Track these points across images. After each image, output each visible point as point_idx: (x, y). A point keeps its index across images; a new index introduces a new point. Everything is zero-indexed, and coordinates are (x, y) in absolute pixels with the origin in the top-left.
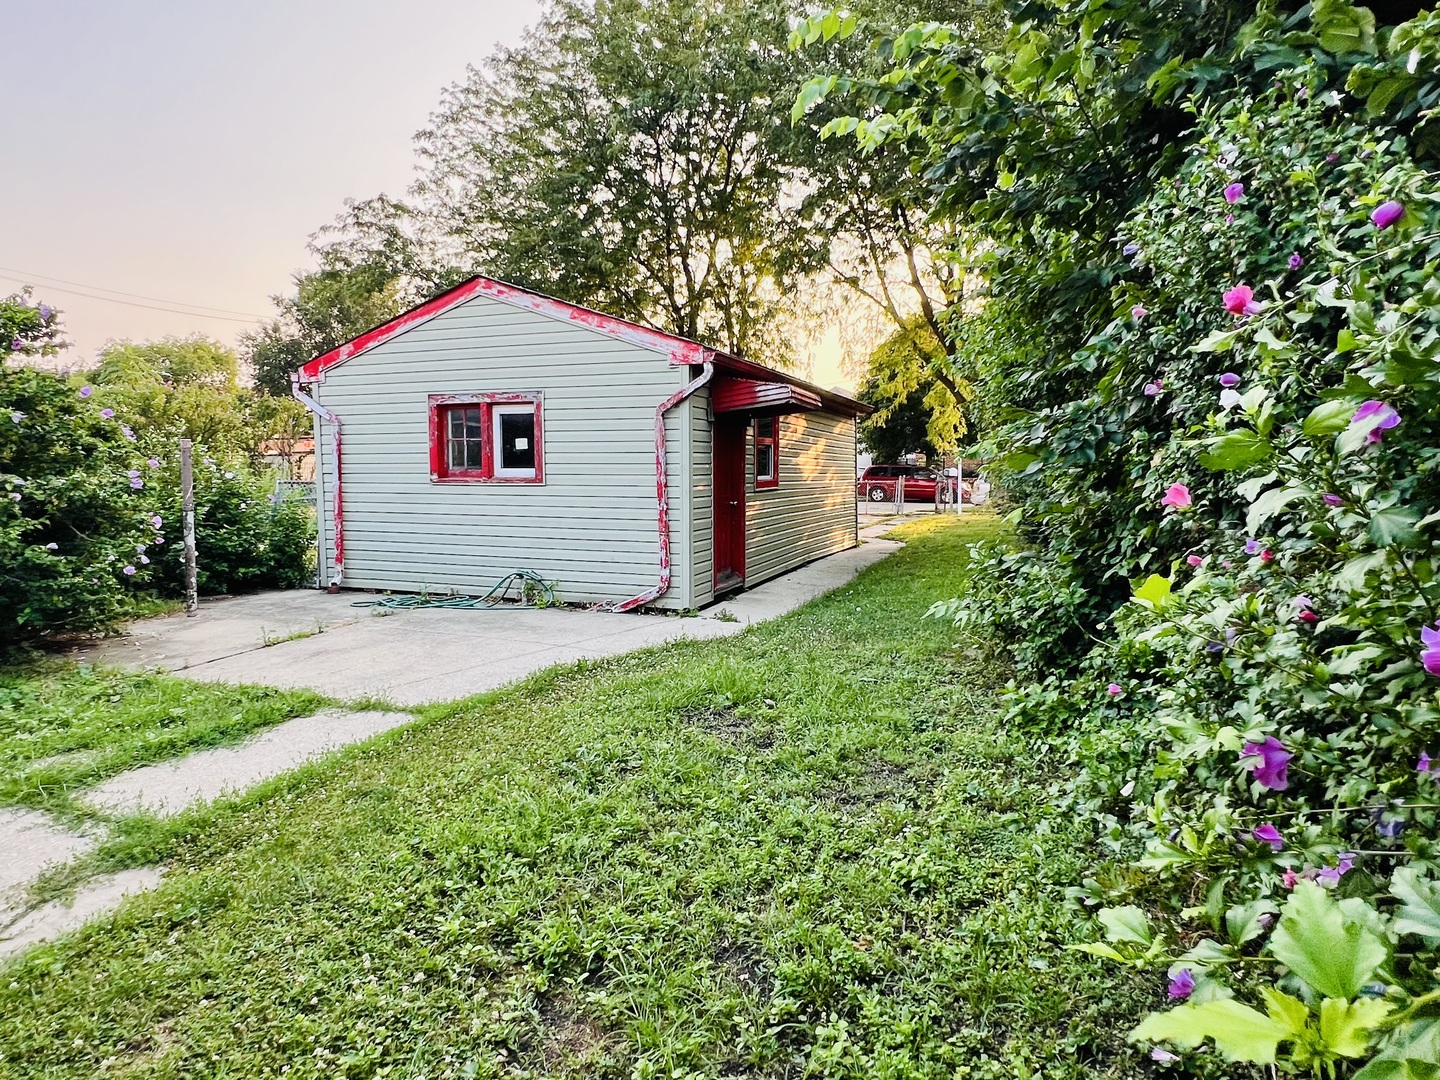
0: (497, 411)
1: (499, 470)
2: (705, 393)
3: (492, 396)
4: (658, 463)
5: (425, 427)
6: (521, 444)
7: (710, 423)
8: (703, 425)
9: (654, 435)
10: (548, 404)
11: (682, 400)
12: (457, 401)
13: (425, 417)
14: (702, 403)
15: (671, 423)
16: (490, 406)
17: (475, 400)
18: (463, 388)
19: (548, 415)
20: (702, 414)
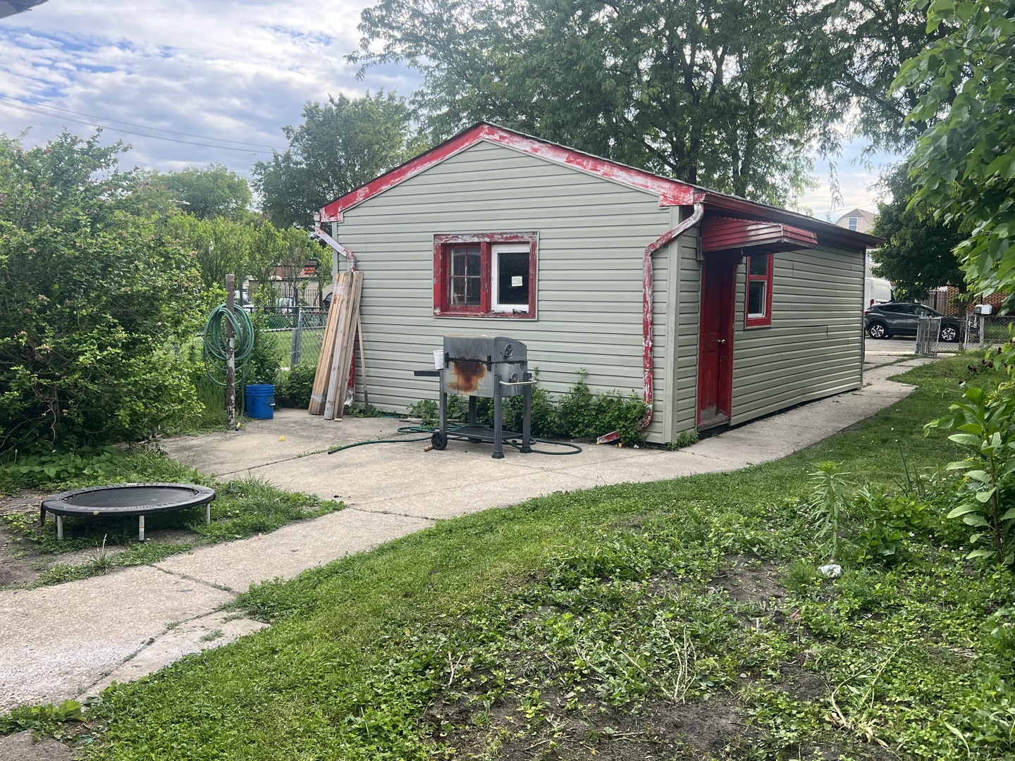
0: (496, 251)
1: (496, 306)
2: (695, 233)
3: (492, 235)
4: (645, 301)
5: (431, 264)
6: (517, 281)
7: (699, 262)
8: (691, 264)
9: (642, 274)
10: (543, 244)
11: (671, 241)
12: (460, 241)
13: (431, 255)
14: (691, 242)
15: (660, 263)
16: (490, 245)
17: (476, 240)
18: (465, 228)
19: (543, 254)
20: (690, 253)
